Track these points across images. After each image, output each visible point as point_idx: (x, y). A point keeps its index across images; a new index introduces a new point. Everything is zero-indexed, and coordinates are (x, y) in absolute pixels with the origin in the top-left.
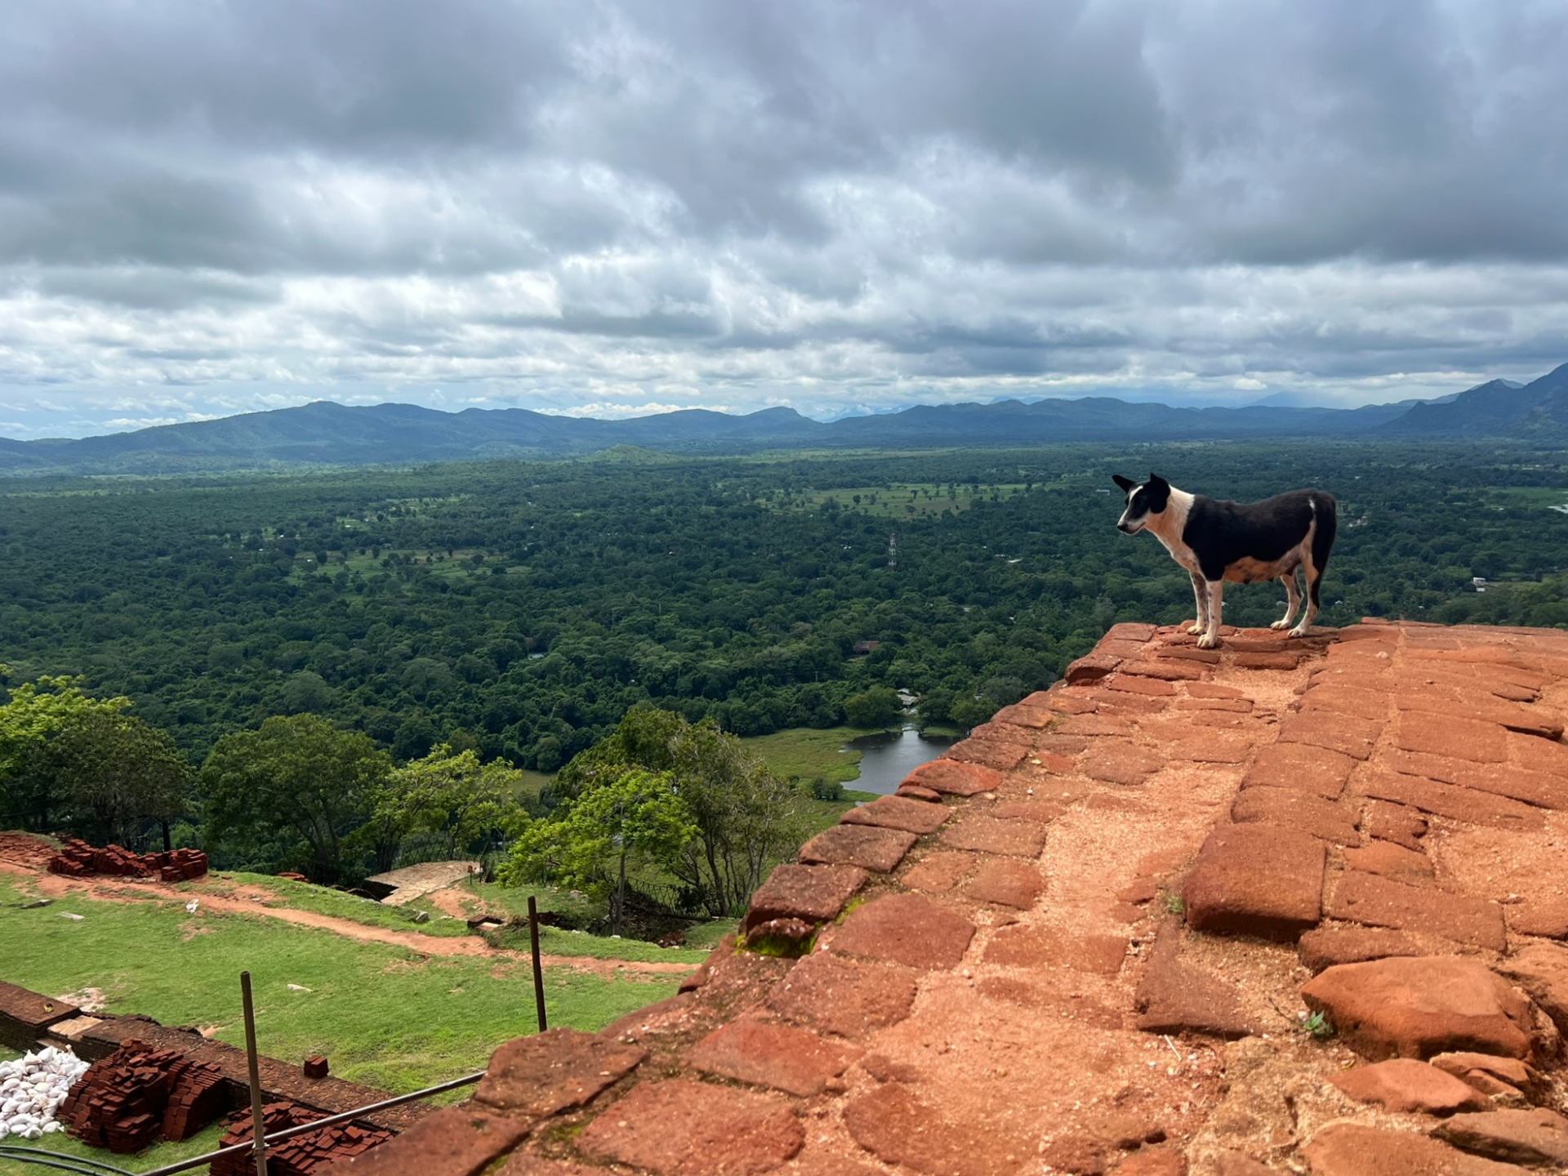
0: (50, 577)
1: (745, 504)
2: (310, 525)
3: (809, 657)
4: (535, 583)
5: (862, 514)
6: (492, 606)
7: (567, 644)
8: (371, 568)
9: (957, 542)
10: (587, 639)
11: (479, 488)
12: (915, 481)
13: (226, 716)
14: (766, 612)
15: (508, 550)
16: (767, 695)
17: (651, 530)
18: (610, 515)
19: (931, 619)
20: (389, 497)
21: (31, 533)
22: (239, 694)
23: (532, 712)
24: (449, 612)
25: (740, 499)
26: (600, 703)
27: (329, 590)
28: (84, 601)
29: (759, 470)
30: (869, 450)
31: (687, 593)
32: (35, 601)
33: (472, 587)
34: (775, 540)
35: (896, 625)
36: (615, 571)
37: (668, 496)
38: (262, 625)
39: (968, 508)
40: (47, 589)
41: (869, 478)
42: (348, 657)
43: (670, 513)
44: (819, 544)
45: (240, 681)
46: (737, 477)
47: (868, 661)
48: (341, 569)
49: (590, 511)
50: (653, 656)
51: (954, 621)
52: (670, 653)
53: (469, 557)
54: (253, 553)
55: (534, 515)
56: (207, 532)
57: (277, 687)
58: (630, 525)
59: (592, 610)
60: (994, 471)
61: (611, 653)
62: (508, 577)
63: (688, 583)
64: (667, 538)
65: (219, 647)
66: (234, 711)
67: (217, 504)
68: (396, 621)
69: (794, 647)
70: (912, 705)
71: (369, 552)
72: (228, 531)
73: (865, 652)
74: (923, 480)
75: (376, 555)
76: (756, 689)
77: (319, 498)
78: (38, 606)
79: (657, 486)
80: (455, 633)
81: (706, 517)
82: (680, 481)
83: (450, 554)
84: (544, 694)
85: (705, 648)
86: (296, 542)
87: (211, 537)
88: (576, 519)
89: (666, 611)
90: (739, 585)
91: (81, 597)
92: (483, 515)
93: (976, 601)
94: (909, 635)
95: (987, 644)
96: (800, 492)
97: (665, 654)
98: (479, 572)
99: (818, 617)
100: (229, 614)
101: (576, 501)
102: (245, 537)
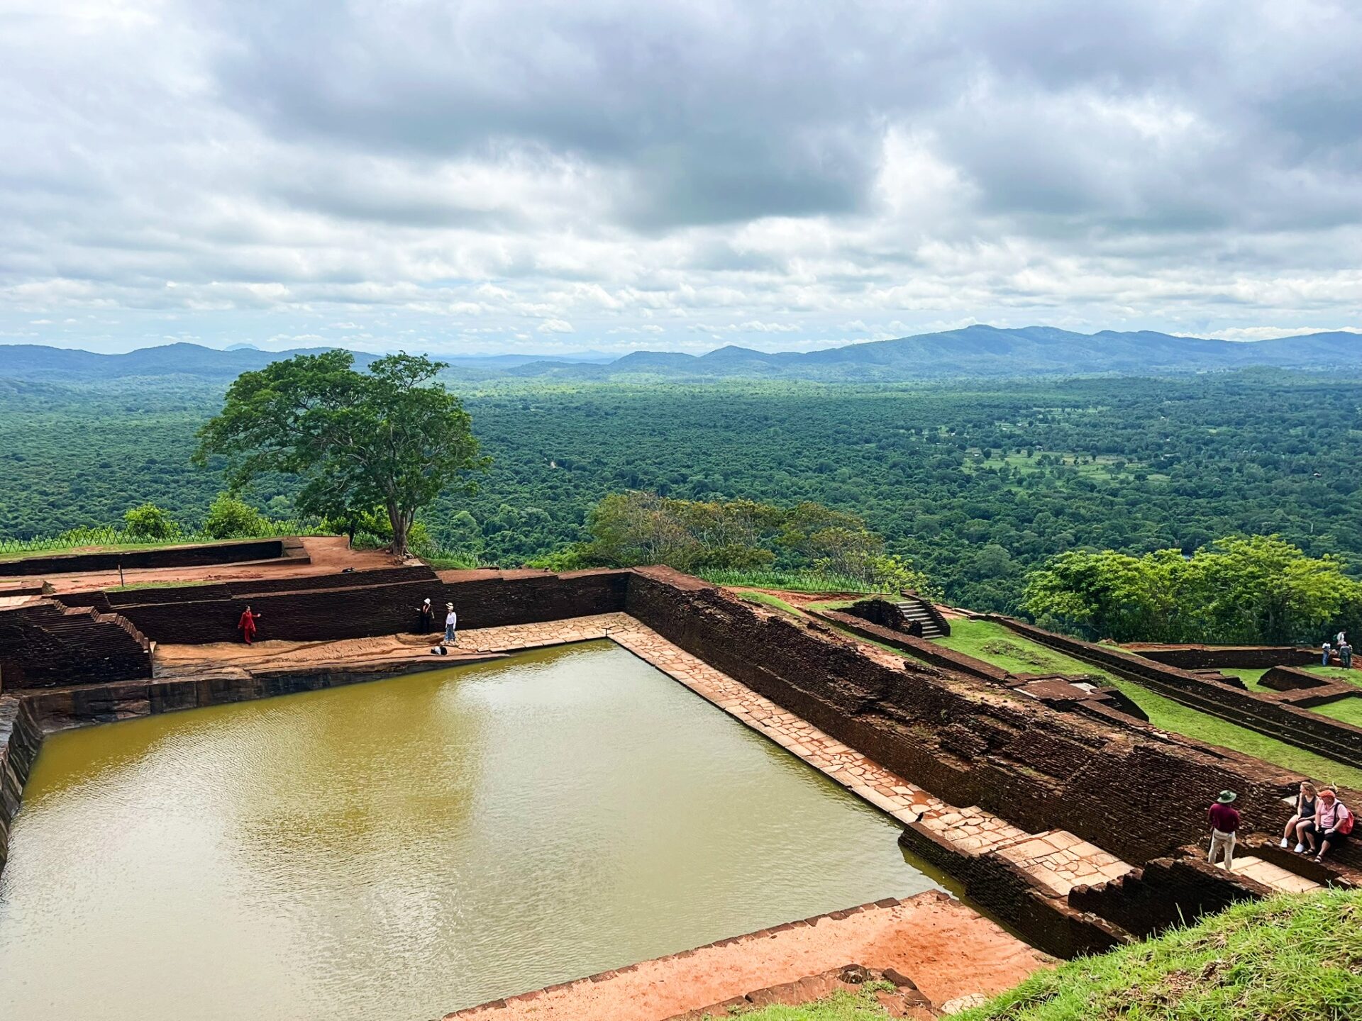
0: (799, 453)
2: (975, 426)
4: (1178, 491)
6: (1141, 508)
8: (1026, 465)
11: (1115, 402)
13: (933, 571)
15: (1146, 459)
17: (1293, 451)
18: (1247, 432)
20: (1035, 406)
21: (782, 421)
22: (940, 554)
24: (1100, 509)
27: (996, 481)
28: (822, 473)
31: (1342, 516)
32: (792, 469)
33: (1118, 490)
36: (1257, 488)
37: (1309, 417)
38: (949, 504)
40: (798, 462)
42: (1022, 538)
45: (939, 545)
48: (1003, 464)
49: (1224, 429)
53: (1111, 462)
54: (933, 446)
55: (1170, 429)
56: (897, 427)
57: (968, 555)
58: (1269, 444)
59: (1240, 522)
62: (1150, 484)
63: (1342, 506)
64: (1313, 460)
65: (921, 517)
66: (939, 568)
67: (903, 406)
68: (1058, 513)
71: (1024, 452)
72: (913, 428)
75: (1030, 455)
77: (980, 404)
78: (795, 473)
79: (1295, 408)
80: (1113, 528)
81: (1356, 441)
82: (1321, 403)
83: (1094, 459)
86: (966, 440)
87: (901, 431)
88: (1211, 435)
89: (1320, 532)
91: (821, 470)
92: (1120, 426)
98: (1122, 476)
100: (924, 492)
101: (1209, 418)
102: (926, 433)
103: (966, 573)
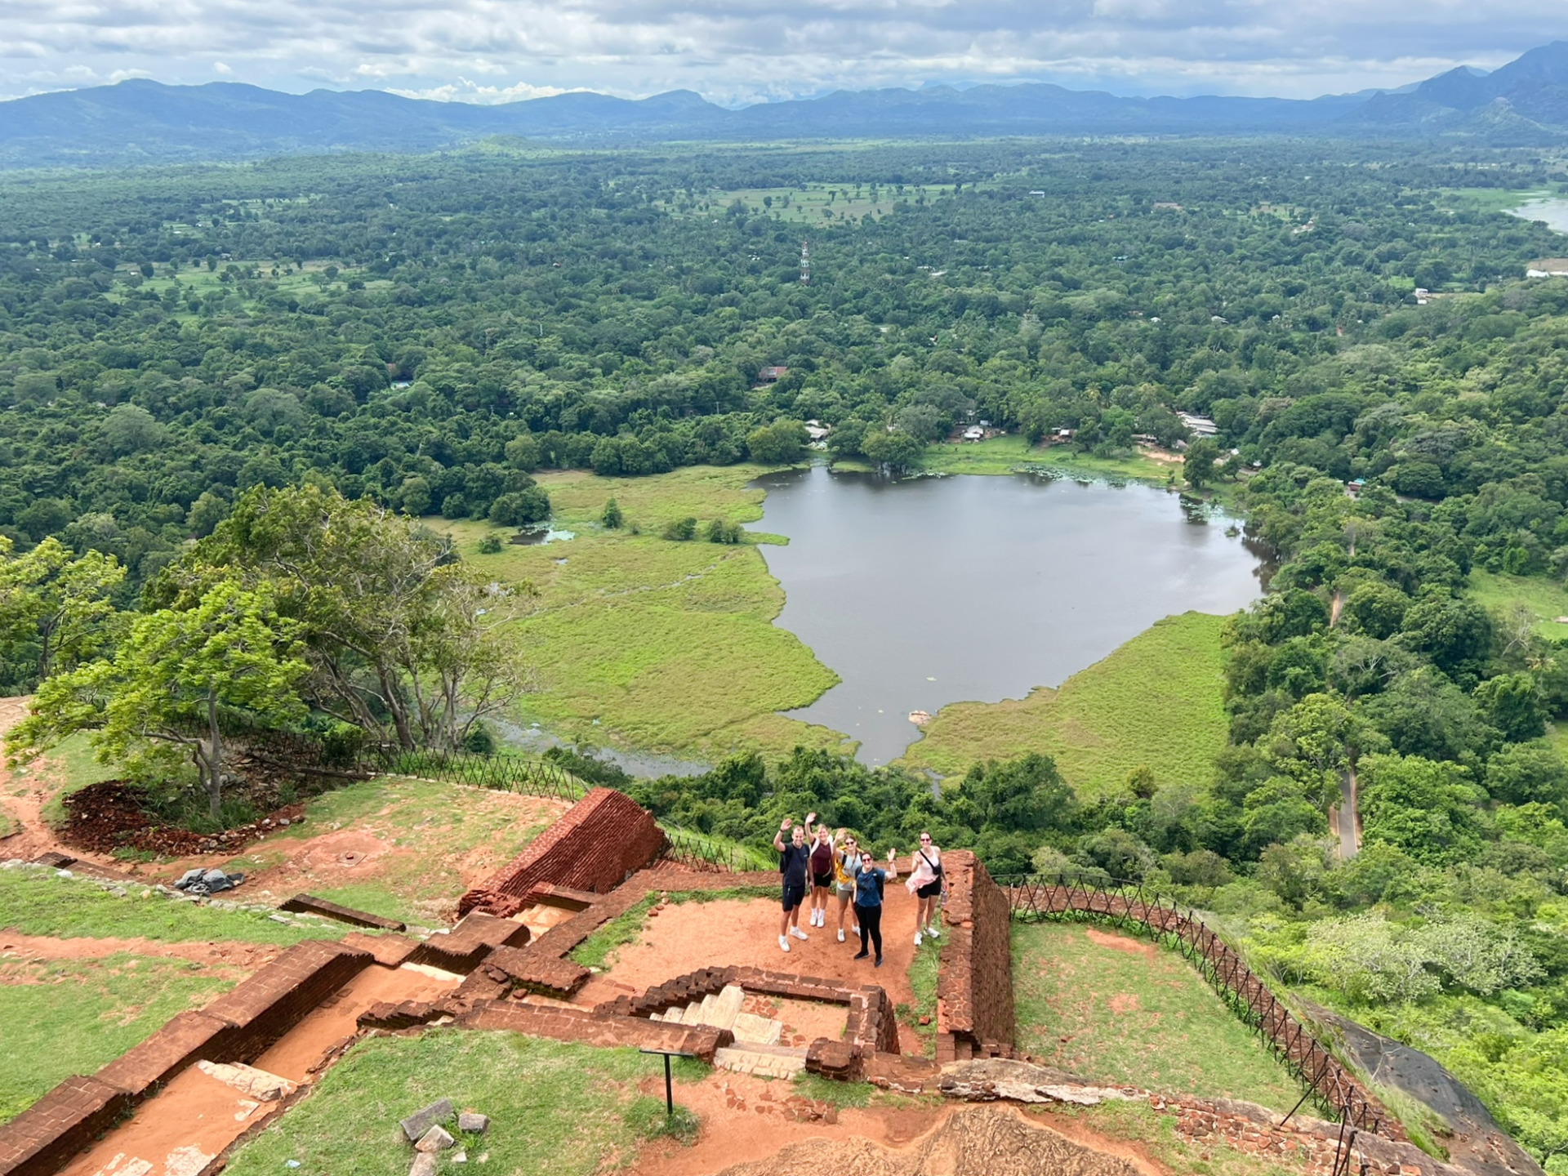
1: (641, 206)
2: (131, 230)
3: (708, 386)
4: (399, 300)
5: (774, 219)
6: (348, 327)
7: (434, 371)
8: (207, 283)
9: (877, 253)
10: (457, 366)
11: (332, 186)
12: (833, 181)
13: (39, 457)
14: (660, 335)
15: (366, 261)
16: (662, 429)
18: (485, 219)
19: (845, 342)
20: (225, 197)
22: (52, 431)
23: (396, 449)
24: (298, 334)
25: (635, 201)
26: (475, 438)
27: (156, 309)
29: (657, 166)
30: (783, 143)
31: (572, 312)
33: (325, 305)
34: (675, 251)
35: (807, 349)
36: (490, 286)
37: (552, 196)
38: (78, 350)
39: (891, 212)
41: (783, 177)
42: (181, 388)
43: (554, 217)
44: (724, 255)
45: (54, 415)
46: (632, 174)
47: (775, 390)
48: (171, 284)
49: (462, 215)
50: (531, 384)
51: (869, 343)
52: (552, 381)
53: (322, 269)
54: (64, 264)
55: (396, 219)
56: (8, 240)
57: (97, 423)
58: (507, 231)
59: (463, 332)
60: (921, 169)
61: (484, 381)
62: (367, 294)
63: (573, 300)
64: (551, 247)
65: (25, 376)
66: (48, 452)
67: (19, 206)
68: (236, 345)
69: (692, 374)
70: (822, 438)
71: (204, 264)
72: (32, 238)
73: (772, 380)
74: (843, 180)
75: (212, 268)
76: (651, 422)
77: (142, 198)
79: (538, 185)
80: (304, 358)
81: (596, 222)
82: (565, 179)
83: (300, 265)
84: (410, 429)
85: (592, 376)
86: (116, 252)
87: (13, 245)
88: (445, 224)
89: (547, 334)
90: (631, 303)
92: (336, 219)
93: (895, 321)
94: (820, 360)
95: (903, 369)
96: (703, 192)
97: (547, 383)
98: (333, 287)
99: (721, 339)
100: (39, 339)
101: (445, 203)
102: (54, 245)
103: (92, 452)
